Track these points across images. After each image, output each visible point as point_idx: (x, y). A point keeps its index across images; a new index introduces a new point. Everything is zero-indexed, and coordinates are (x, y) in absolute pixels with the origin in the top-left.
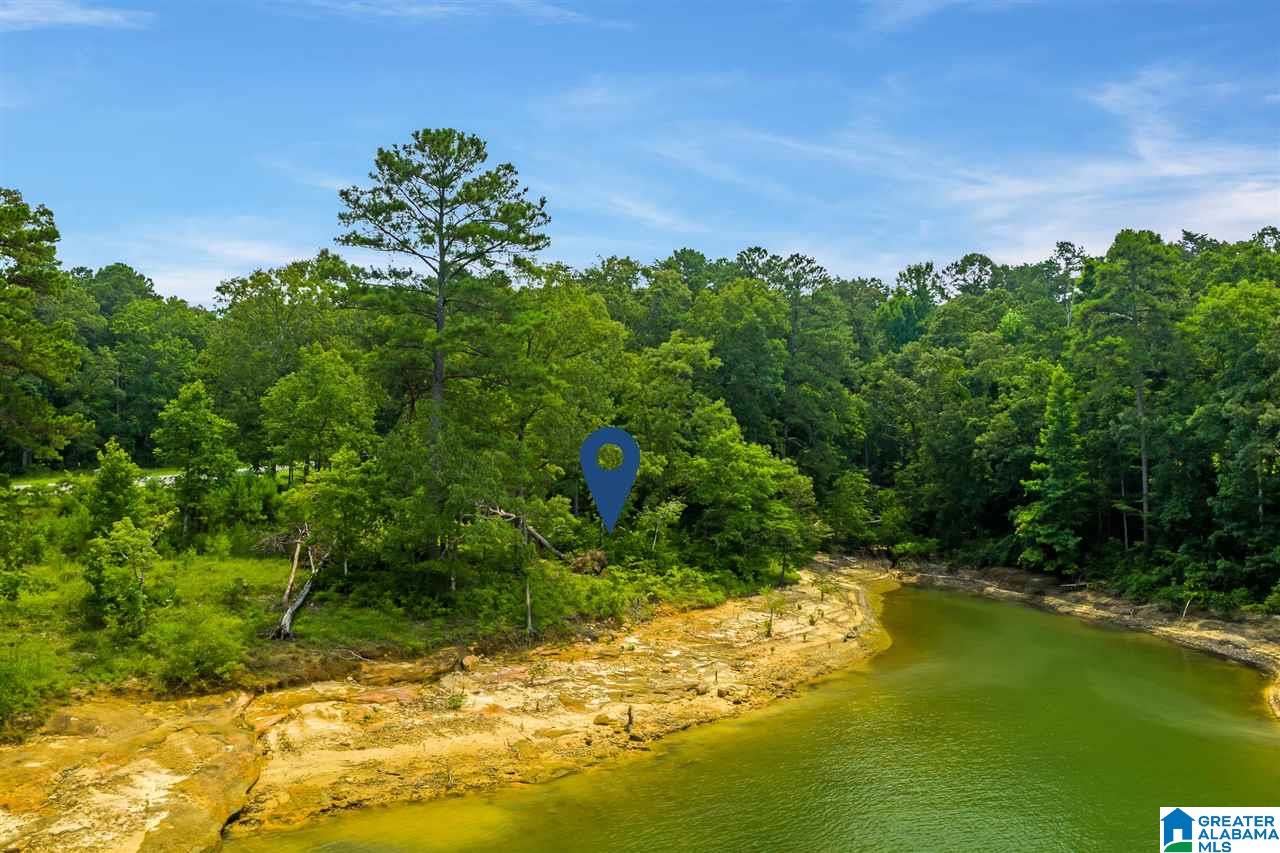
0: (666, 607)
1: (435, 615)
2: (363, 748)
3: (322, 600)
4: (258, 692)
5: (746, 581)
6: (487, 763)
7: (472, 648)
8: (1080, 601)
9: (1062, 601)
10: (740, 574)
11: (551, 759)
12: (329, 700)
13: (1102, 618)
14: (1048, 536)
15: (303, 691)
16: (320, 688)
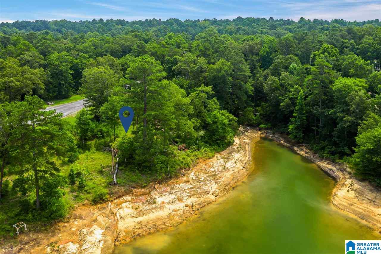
0: (201, 160)
1: (147, 174)
2: (137, 217)
3: (122, 170)
4: (112, 201)
5: (220, 147)
6: (163, 221)
7: (157, 183)
8: (302, 150)
9: (298, 149)
10: (219, 145)
11: (177, 219)
12: (127, 202)
13: (306, 156)
14: (296, 133)
15: (121, 199)
16: (125, 198)
